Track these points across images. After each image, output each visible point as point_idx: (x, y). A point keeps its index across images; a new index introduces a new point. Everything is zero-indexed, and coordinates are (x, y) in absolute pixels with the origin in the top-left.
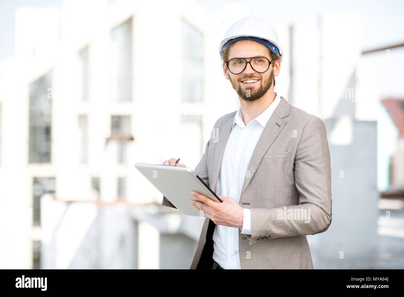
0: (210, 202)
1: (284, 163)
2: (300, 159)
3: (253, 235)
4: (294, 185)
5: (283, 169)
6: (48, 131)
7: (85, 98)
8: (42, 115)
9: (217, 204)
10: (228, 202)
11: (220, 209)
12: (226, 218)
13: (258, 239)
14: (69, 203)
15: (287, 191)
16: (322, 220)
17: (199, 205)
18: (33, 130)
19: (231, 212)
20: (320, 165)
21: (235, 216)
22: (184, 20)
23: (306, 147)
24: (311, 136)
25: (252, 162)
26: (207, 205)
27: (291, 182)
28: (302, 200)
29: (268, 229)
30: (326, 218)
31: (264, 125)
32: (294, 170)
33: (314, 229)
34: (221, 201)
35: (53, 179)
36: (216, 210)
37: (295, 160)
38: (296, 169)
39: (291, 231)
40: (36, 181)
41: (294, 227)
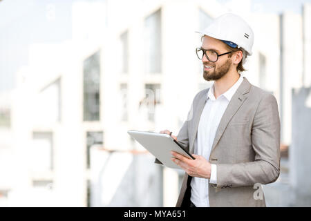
0: (185, 159)
1: (244, 128)
2: (256, 126)
3: (218, 184)
4: (252, 146)
5: (243, 133)
6: (97, 96)
7: (126, 70)
8: (93, 84)
9: (191, 161)
10: (200, 159)
11: (193, 164)
12: (198, 171)
13: (222, 188)
14: (111, 152)
15: (246, 151)
16: (272, 173)
17: (177, 161)
18: (86, 95)
19: (201, 167)
20: (272, 131)
21: (205, 170)
22: (201, 10)
23: (261, 117)
24: (265, 109)
25: (219, 128)
26: (183, 162)
27: (249, 144)
28: (257, 158)
29: (229, 180)
30: (275, 172)
31: (230, 100)
32: (251, 134)
33: (266, 180)
34: (194, 159)
35: (101, 133)
36: (190, 165)
37: (252, 127)
38: (253, 133)
39: (248, 181)
40: (89, 134)
41: (250, 179)
